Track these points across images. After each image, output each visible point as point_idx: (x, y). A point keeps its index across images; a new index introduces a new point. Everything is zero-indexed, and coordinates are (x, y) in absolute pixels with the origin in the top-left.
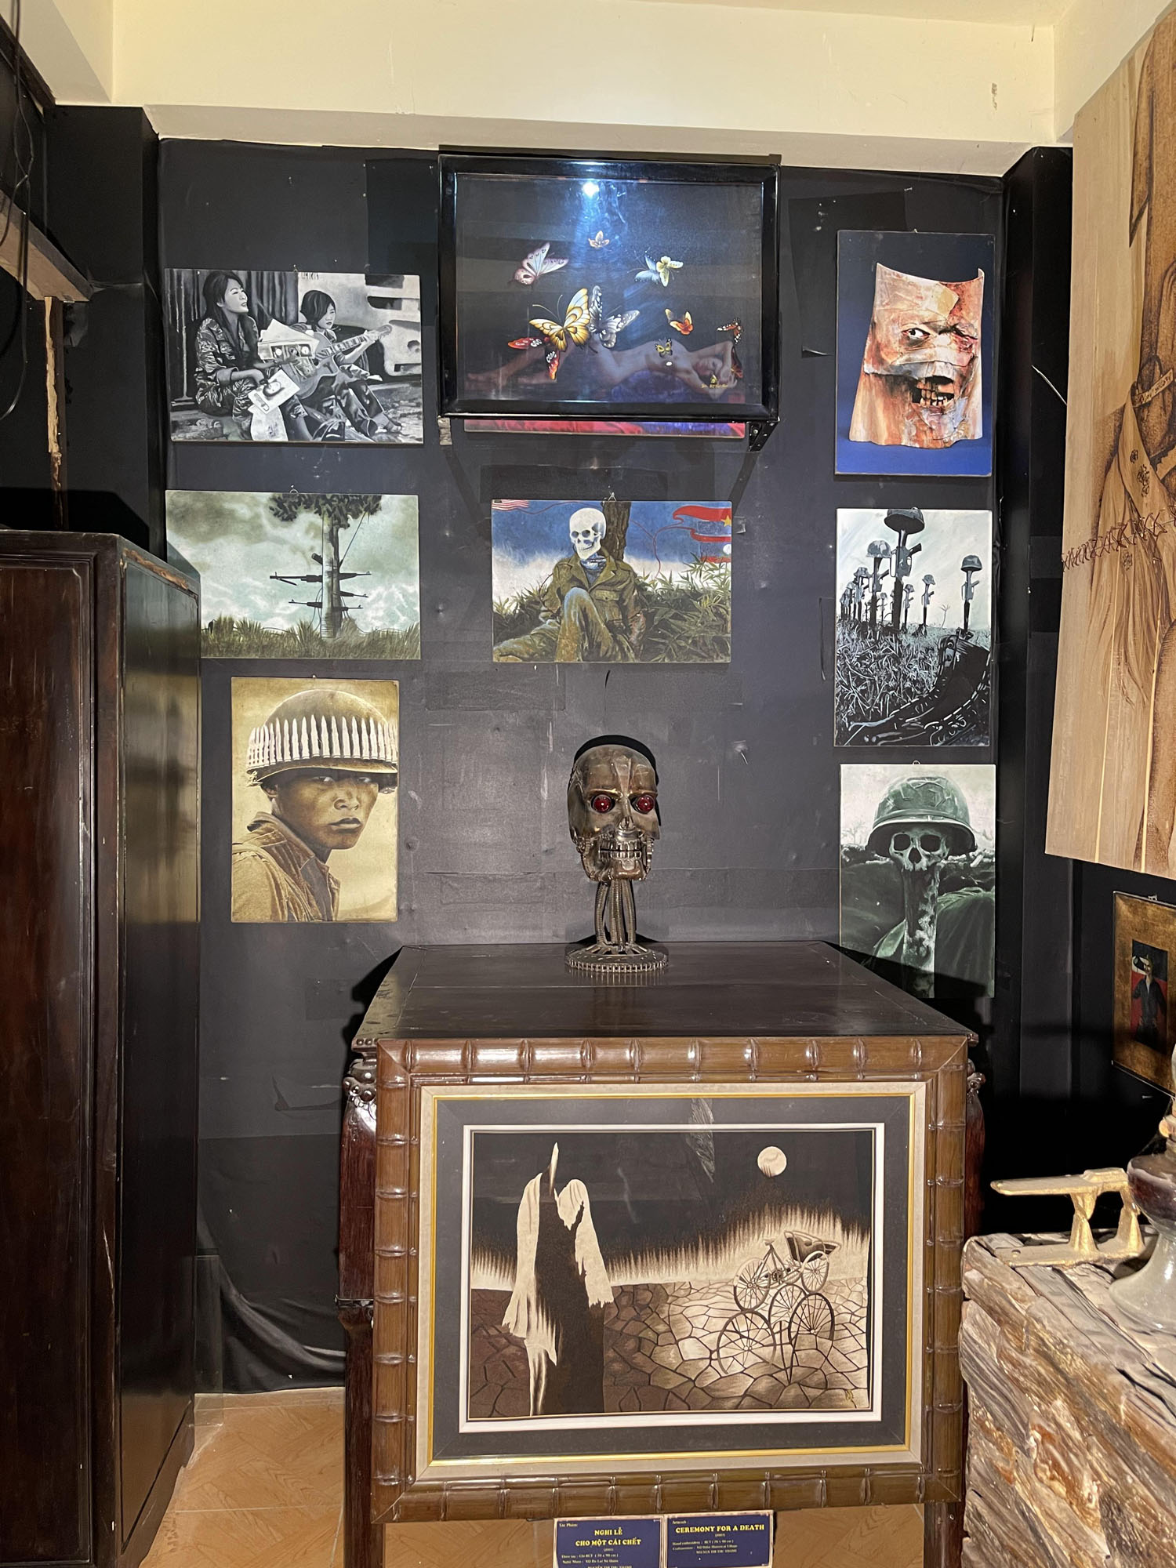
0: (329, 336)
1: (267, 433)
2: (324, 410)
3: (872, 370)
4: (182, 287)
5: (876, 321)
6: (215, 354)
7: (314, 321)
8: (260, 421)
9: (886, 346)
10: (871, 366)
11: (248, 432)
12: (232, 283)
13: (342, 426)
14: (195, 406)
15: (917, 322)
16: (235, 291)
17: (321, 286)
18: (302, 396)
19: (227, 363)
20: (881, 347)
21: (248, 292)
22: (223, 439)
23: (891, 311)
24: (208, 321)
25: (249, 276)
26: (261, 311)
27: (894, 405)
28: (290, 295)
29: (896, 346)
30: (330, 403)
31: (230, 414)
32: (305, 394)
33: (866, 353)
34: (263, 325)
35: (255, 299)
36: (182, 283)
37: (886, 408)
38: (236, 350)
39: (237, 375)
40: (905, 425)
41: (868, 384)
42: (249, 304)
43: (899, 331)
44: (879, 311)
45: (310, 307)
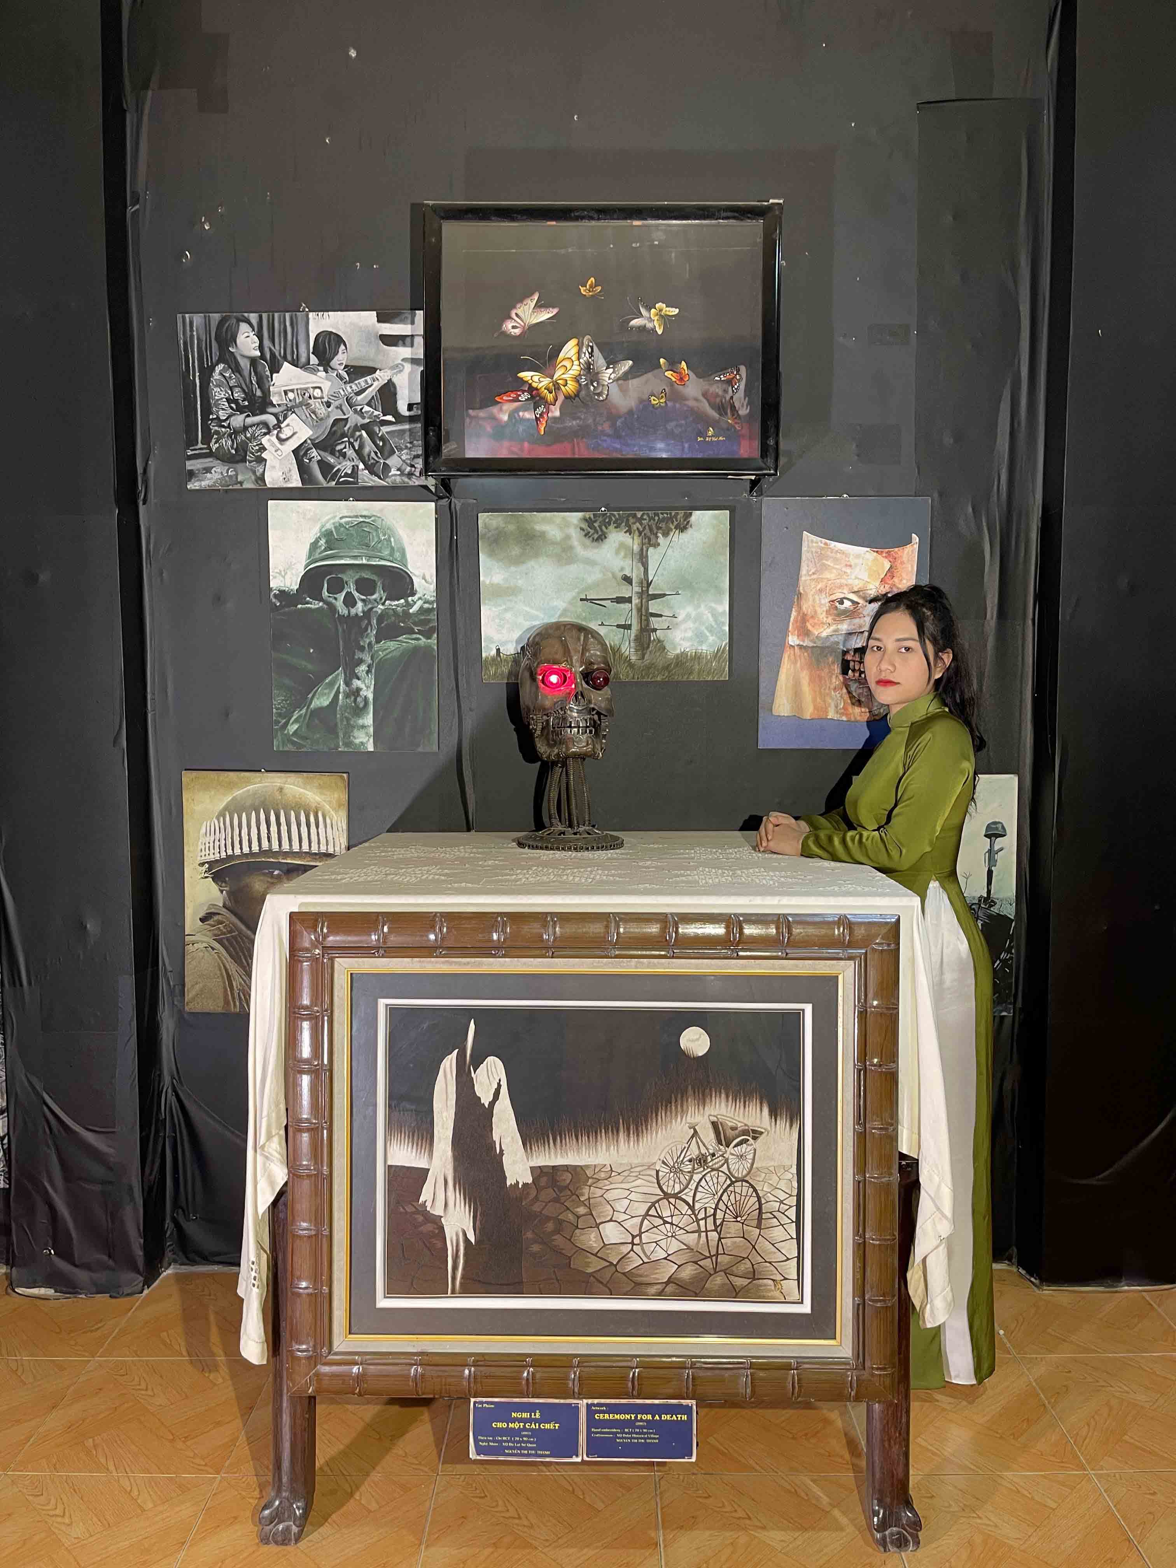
0: (341, 378)
1: (281, 478)
2: (337, 454)
3: (797, 642)
4: (195, 333)
6: (228, 400)
7: (325, 362)
8: (274, 467)
10: (795, 638)
11: (262, 478)
12: (244, 327)
13: (355, 469)
14: (210, 454)
15: (846, 592)
16: (246, 334)
17: (332, 326)
18: (314, 440)
19: (240, 409)
20: (808, 618)
21: (260, 336)
22: (238, 487)
23: (817, 581)
24: (221, 367)
25: (261, 317)
26: (272, 354)
28: (302, 337)
29: (822, 616)
30: (342, 446)
31: (244, 460)
32: (317, 438)
33: (791, 624)
34: (275, 368)
35: (267, 343)
36: (195, 329)
38: (249, 395)
39: (250, 420)
40: (831, 697)
41: (792, 657)
42: (261, 347)
43: (825, 601)
45: (321, 347)
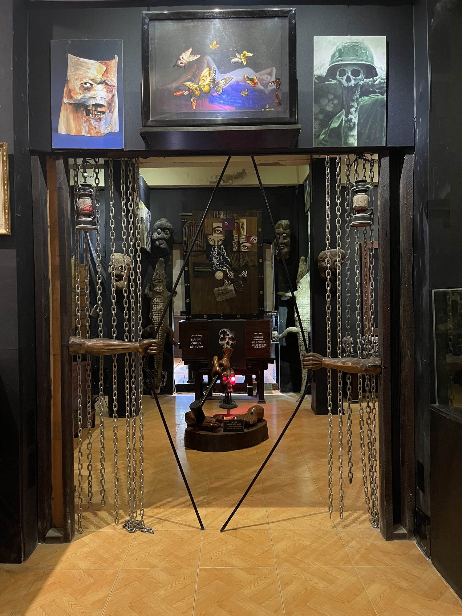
5: (68, 79)
9: (73, 90)
20: (71, 91)
27: (77, 117)
37: (74, 119)
44: (70, 75)
